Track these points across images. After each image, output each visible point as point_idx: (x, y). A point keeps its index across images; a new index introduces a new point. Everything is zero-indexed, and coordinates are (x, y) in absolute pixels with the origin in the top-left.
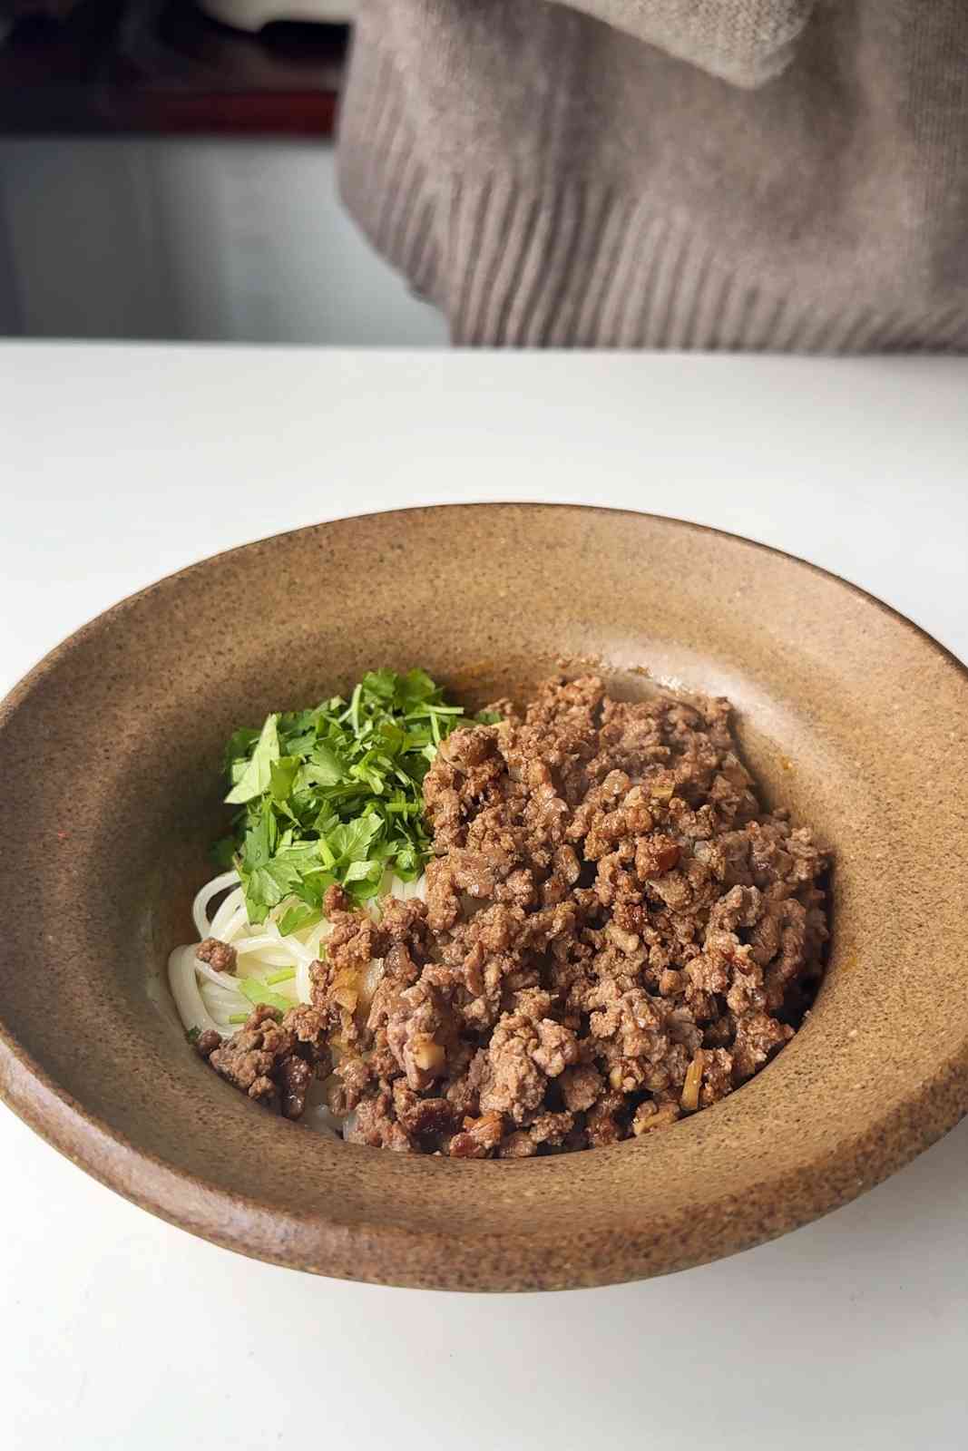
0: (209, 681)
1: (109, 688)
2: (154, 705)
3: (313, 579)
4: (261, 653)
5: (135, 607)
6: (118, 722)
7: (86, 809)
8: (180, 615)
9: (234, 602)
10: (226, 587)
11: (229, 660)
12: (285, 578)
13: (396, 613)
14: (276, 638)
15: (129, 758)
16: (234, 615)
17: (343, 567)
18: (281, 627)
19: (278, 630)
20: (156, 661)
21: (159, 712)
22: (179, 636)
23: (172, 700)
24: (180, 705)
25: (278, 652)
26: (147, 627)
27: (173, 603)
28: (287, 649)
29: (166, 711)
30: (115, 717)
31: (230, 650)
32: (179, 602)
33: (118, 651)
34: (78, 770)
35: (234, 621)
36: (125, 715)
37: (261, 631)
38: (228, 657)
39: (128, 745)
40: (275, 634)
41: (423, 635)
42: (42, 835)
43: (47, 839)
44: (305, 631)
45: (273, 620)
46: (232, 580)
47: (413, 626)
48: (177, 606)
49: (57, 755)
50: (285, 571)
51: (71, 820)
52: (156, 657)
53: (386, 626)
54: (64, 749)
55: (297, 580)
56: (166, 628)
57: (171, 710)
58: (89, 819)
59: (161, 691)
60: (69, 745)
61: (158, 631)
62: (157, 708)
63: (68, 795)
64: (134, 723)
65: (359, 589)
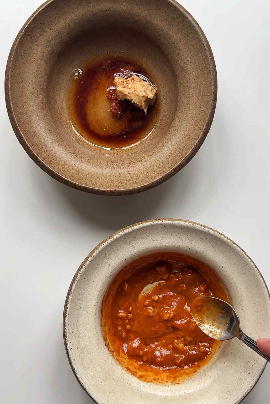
0: (185, 58)
1: (185, 33)
2: (180, 43)
3: (202, 90)
4: (189, 72)
5: (202, 43)
6: (177, 34)
7: (157, 21)
8: (200, 54)
9: (201, 69)
10: (204, 67)
11: (189, 64)
12: (203, 83)
13: (189, 107)
14: (191, 77)
15: (169, 34)
16: (198, 68)
17: (202, 97)
18: (194, 79)
19: (193, 78)
20: (190, 46)
21: (179, 44)
22: (195, 53)
23: (181, 47)
24: (180, 49)
25: (188, 76)
26: (198, 46)
27: (202, 53)
28: (188, 78)
29: (179, 46)
30: (179, 33)
31: (191, 65)
32: (203, 55)
33: (193, 37)
34: (166, 22)
35: (197, 68)
36: (179, 36)
37: (194, 74)
38: (190, 64)
39: (172, 34)
40: (192, 77)
41: (182, 112)
42: (151, 9)
43: (150, 10)
44: (191, 84)
45: (196, 77)
46: (206, 70)
47: (184, 110)
48: (202, 54)
49: (169, 17)
50: (205, 83)
51: (155, 17)
52: (191, 46)
53: (187, 104)
54: (171, 19)
55: (203, 86)
56: (197, 50)
57: (179, 47)
58: (155, 21)
59: (184, 46)
60: (172, 21)
61: (197, 48)
62: (180, 44)
63: (161, 18)
64: (177, 37)
65: (197, 100)
